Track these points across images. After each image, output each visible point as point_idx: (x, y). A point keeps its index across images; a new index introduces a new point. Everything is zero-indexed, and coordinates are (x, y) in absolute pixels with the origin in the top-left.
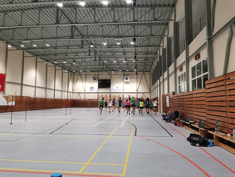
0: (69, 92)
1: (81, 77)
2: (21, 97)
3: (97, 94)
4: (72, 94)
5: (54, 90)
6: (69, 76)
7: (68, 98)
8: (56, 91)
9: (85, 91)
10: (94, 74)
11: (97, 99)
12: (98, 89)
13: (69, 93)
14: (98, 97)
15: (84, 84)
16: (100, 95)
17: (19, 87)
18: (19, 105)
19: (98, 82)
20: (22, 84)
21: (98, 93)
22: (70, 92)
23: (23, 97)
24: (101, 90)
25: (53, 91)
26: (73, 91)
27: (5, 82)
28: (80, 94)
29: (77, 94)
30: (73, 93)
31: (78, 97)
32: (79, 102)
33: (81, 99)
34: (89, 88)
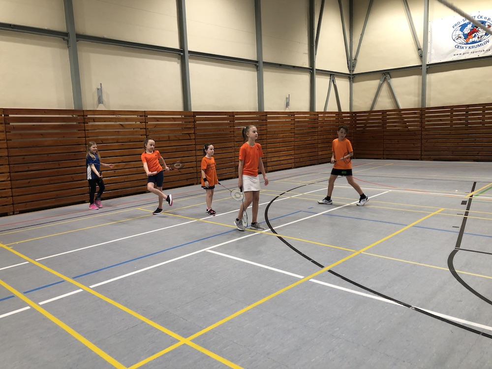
0: (323, 72)
5: (182, 54)
9: (421, 56)
22: (332, 75)
26: (351, 63)
28: (395, 82)
29: (375, 83)
30: (352, 77)
31: (379, 99)
32: (390, 126)
33: (398, 111)
34: (454, 34)
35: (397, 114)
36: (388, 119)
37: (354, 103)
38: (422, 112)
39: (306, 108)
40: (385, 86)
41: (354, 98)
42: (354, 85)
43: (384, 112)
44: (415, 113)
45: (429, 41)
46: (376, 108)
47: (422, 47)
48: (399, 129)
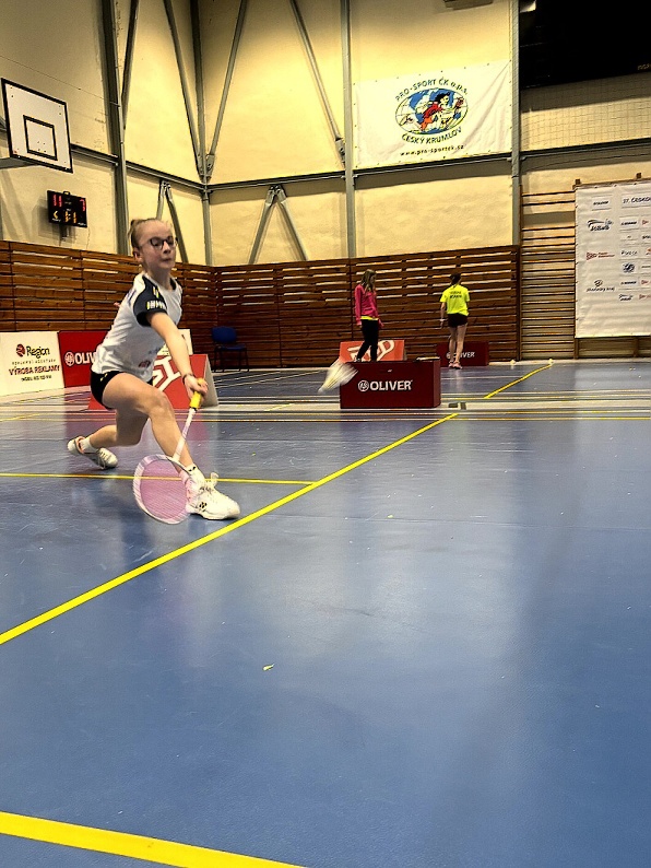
9: (342, 153)
14: (522, 220)
15: (330, 60)
22: (164, 180)
26: (205, 166)
28: (296, 204)
29: (255, 207)
30: (208, 192)
31: (266, 241)
33: (305, 265)
34: (399, 113)
35: (303, 273)
36: (287, 282)
37: (215, 250)
38: (351, 267)
39: (109, 247)
40: (276, 214)
41: (214, 239)
42: (212, 209)
43: (277, 268)
44: (337, 270)
45: (355, 123)
46: (260, 260)
47: (342, 135)
48: (308, 304)
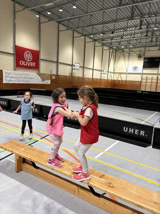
0: (110, 72)
1: (124, 55)
2: (57, 76)
3: (141, 75)
4: (112, 74)
5: (93, 69)
6: (111, 54)
7: (108, 79)
8: (94, 71)
10: (140, 51)
11: (140, 80)
12: (143, 69)
13: (109, 74)
14: (142, 79)
15: (127, 62)
16: (144, 76)
17: (55, 65)
18: (55, 84)
19: (144, 60)
20: (57, 62)
21: (143, 74)
23: (59, 75)
24: (147, 71)
25: (92, 71)
26: (114, 71)
27: (40, 60)
28: (122, 75)
29: (118, 75)
30: (114, 73)
31: (119, 78)
32: (120, 83)
33: (122, 80)
34: (132, 68)
37: (114, 78)
39: (106, 79)
40: (120, 75)
43: (119, 80)
44: (125, 81)
45: (128, 69)
